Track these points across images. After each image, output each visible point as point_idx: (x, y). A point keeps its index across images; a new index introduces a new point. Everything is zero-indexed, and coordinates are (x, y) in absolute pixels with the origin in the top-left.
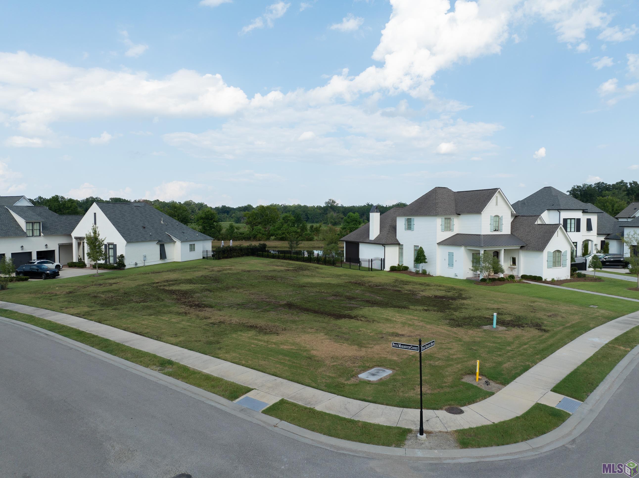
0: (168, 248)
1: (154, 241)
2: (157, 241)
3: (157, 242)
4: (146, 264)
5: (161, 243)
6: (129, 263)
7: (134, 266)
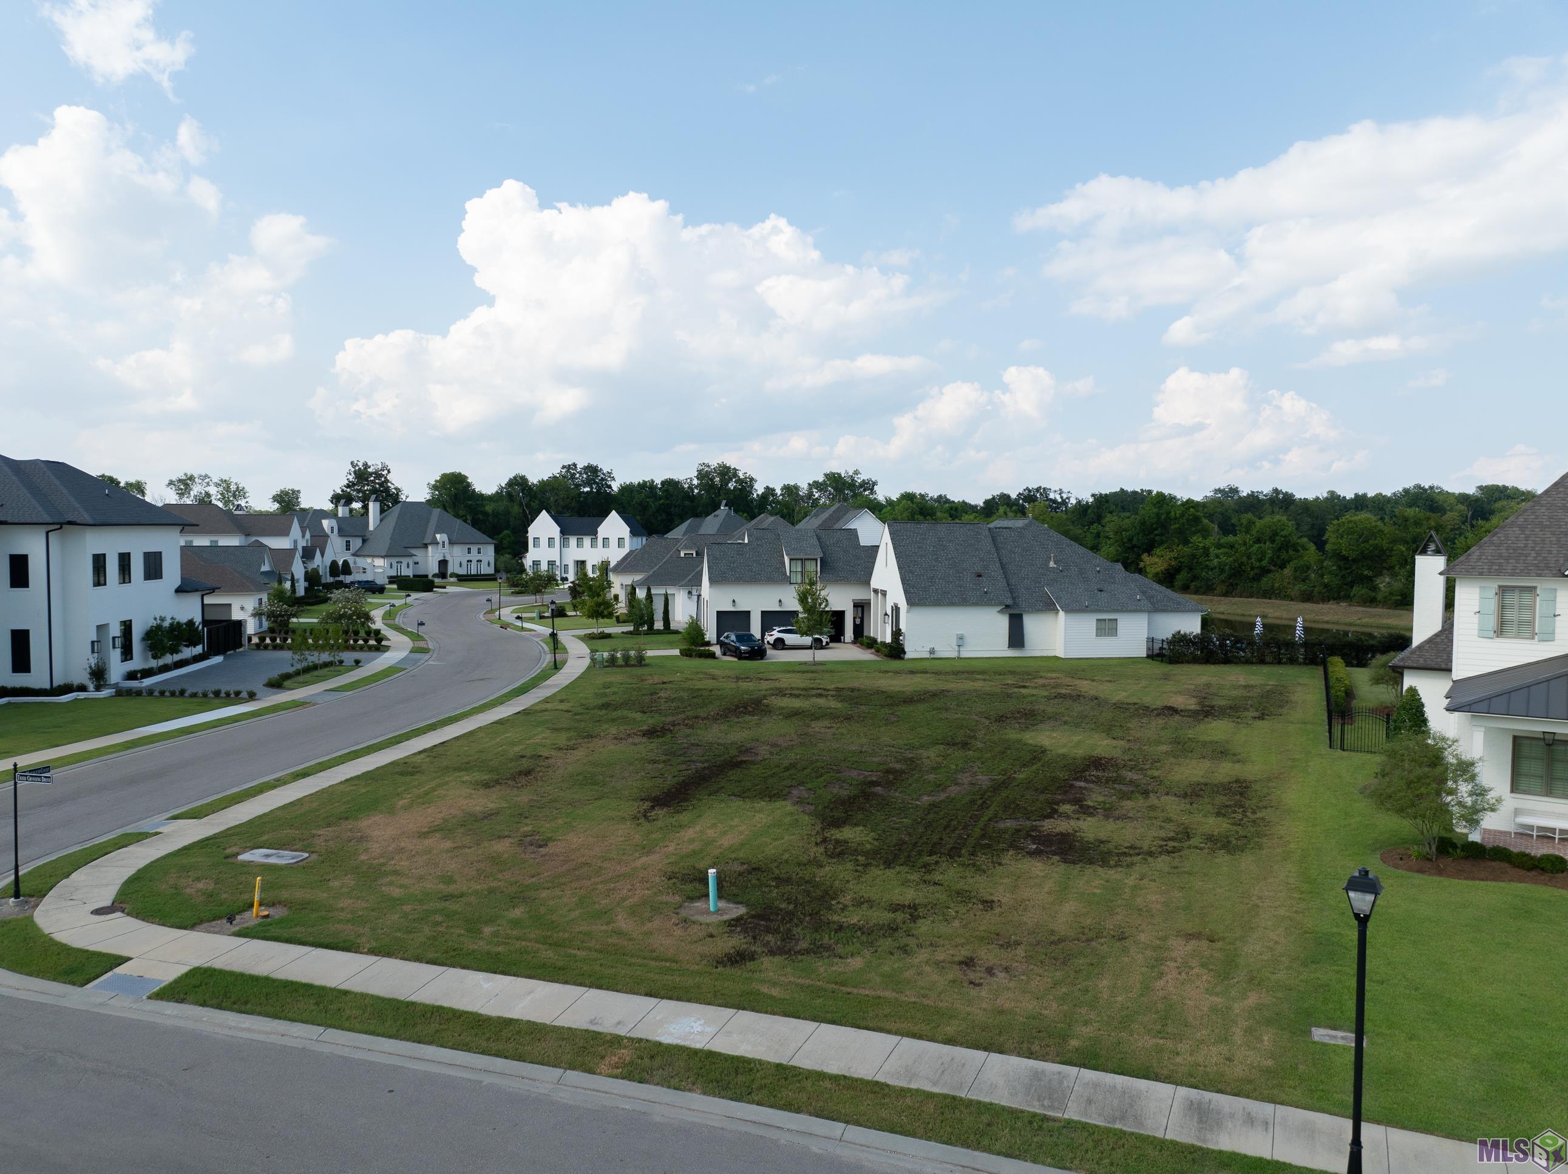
0: (1033, 625)
1: (995, 605)
2: (1000, 605)
3: (999, 608)
4: (964, 654)
5: (1013, 612)
6: (914, 648)
7: (927, 656)
